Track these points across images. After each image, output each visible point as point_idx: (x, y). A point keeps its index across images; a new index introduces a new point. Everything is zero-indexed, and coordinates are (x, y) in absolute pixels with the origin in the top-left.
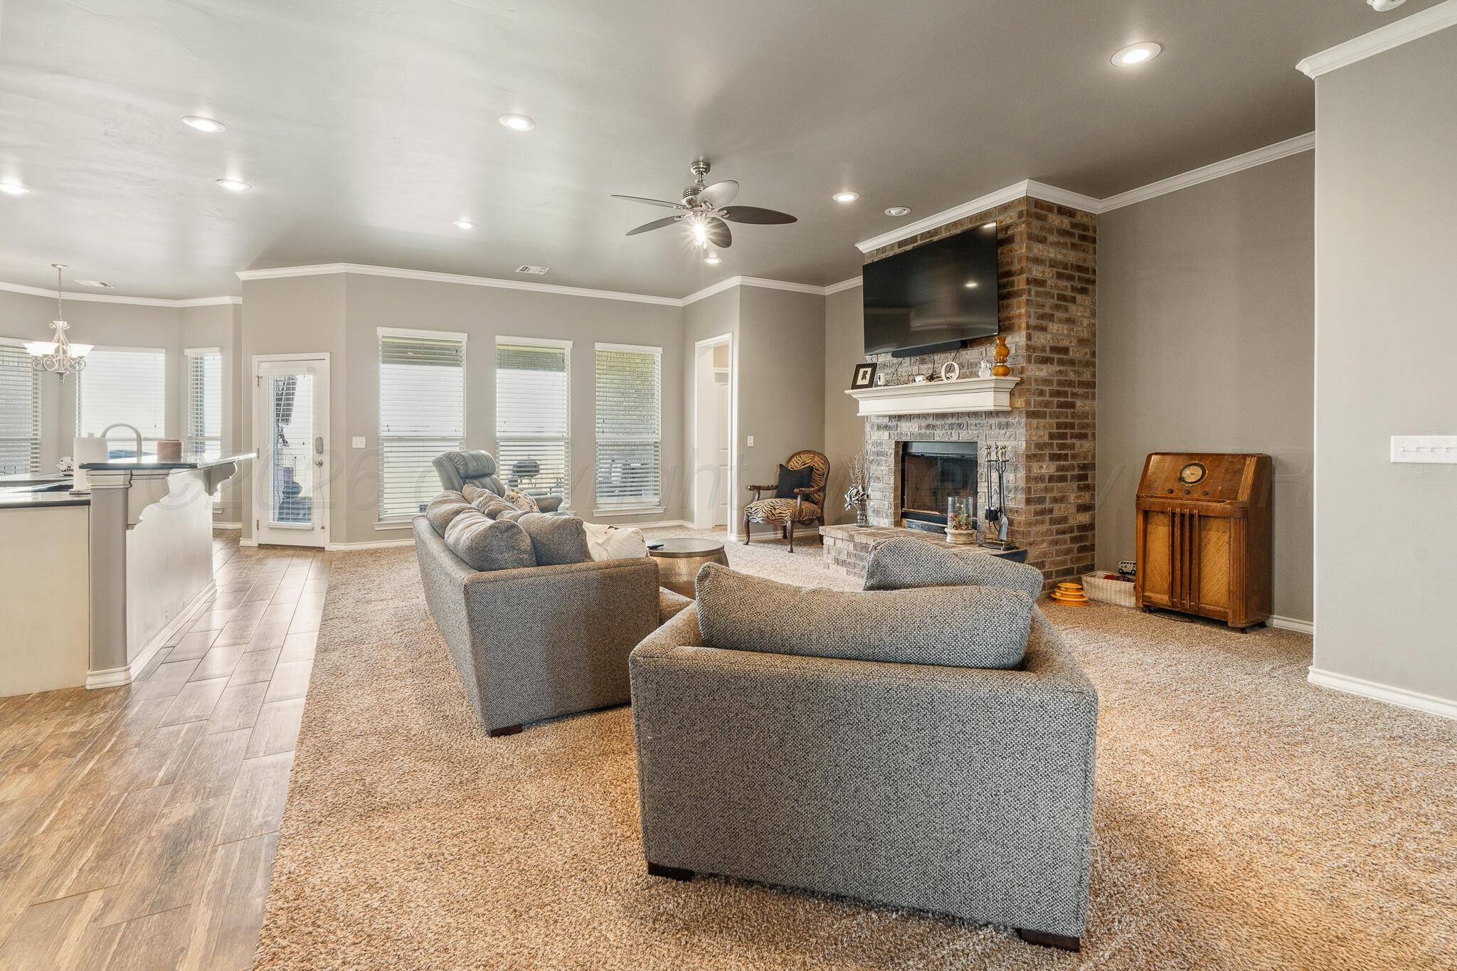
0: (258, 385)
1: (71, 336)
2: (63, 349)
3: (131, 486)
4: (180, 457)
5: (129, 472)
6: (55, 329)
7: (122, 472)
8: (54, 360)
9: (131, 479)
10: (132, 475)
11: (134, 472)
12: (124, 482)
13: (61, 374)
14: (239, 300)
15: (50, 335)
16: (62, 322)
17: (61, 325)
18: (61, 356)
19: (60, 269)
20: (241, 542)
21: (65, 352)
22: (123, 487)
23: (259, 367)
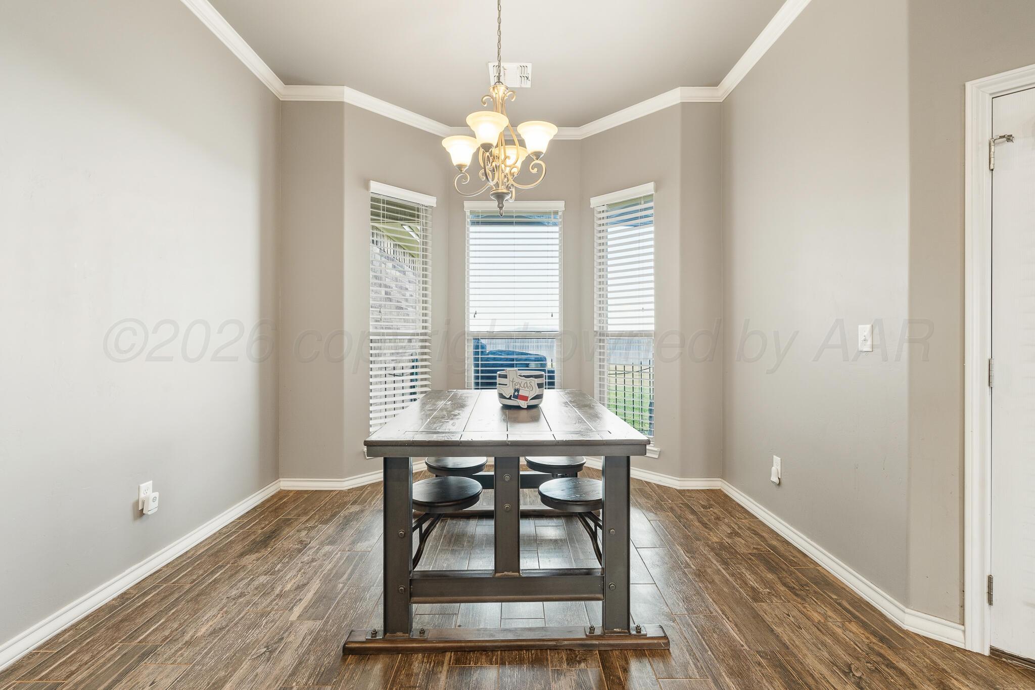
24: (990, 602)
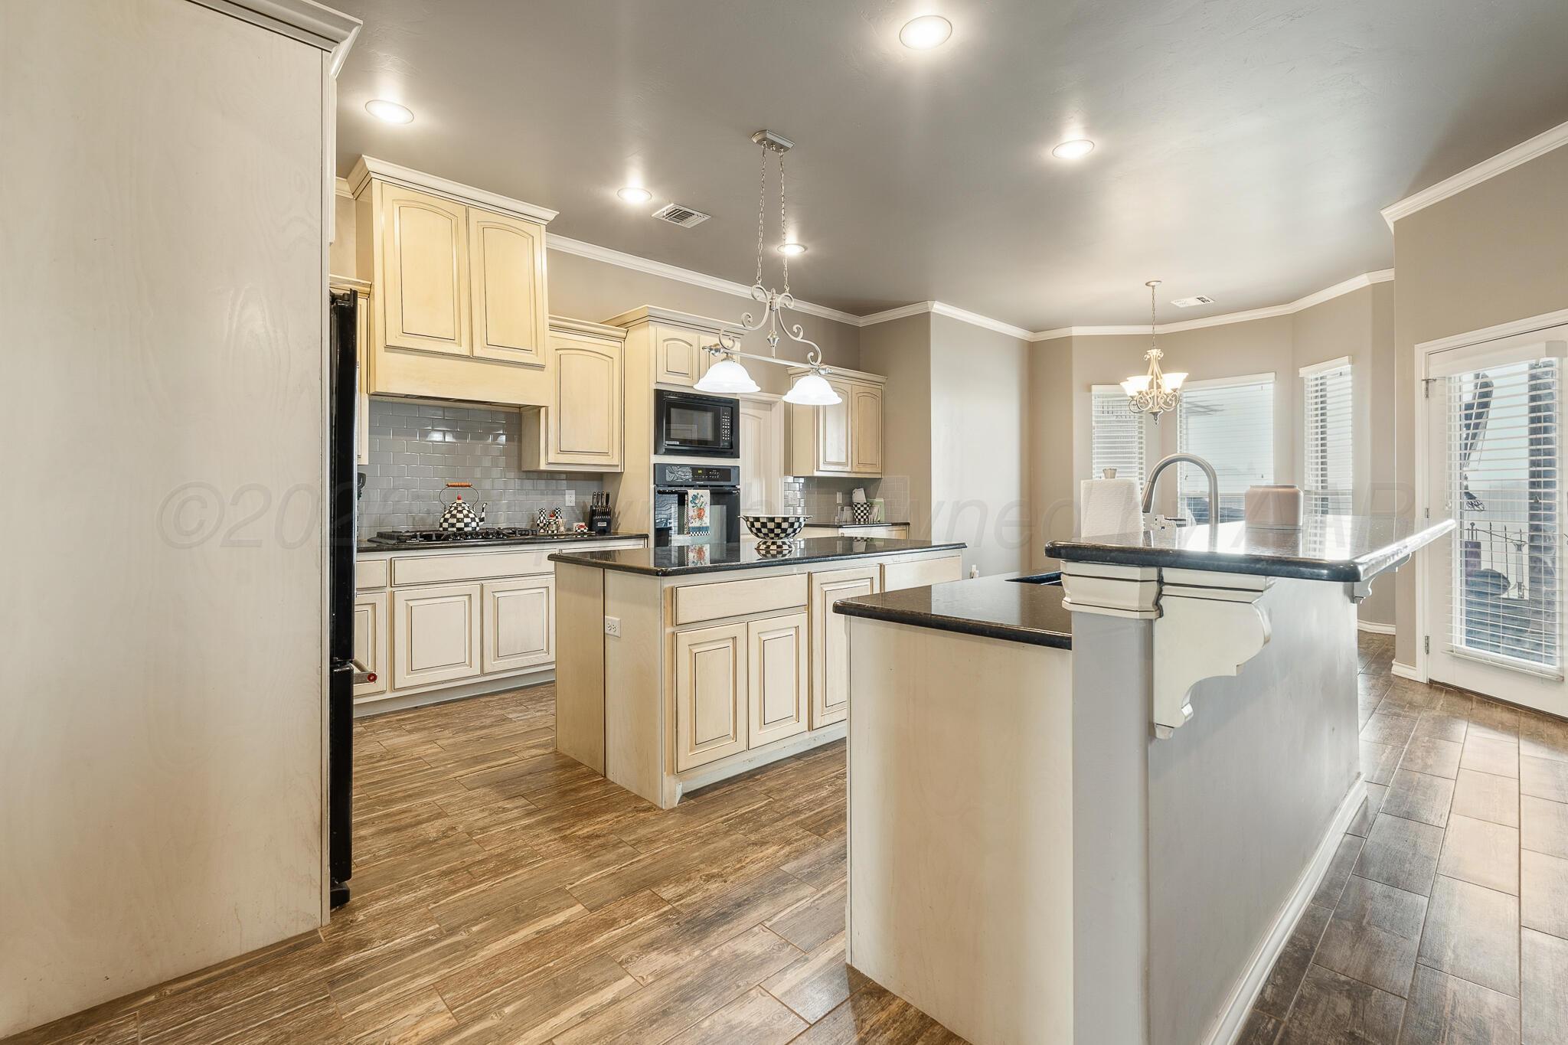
0: (1427, 396)
1: (1166, 365)
2: (1157, 383)
3: (1161, 615)
4: (1295, 546)
5: (1152, 573)
6: (1149, 359)
7: (1135, 572)
8: (1148, 397)
9: (1160, 594)
10: (1161, 581)
11: (1169, 574)
12: (1141, 599)
13: (1155, 414)
14: (1388, 275)
15: (1143, 367)
16: (1156, 350)
17: (1155, 353)
18: (1155, 392)
19: (1153, 286)
20: (1394, 668)
21: (1159, 387)
22: (1137, 615)
23: (1428, 364)
24: (1428, 652)
